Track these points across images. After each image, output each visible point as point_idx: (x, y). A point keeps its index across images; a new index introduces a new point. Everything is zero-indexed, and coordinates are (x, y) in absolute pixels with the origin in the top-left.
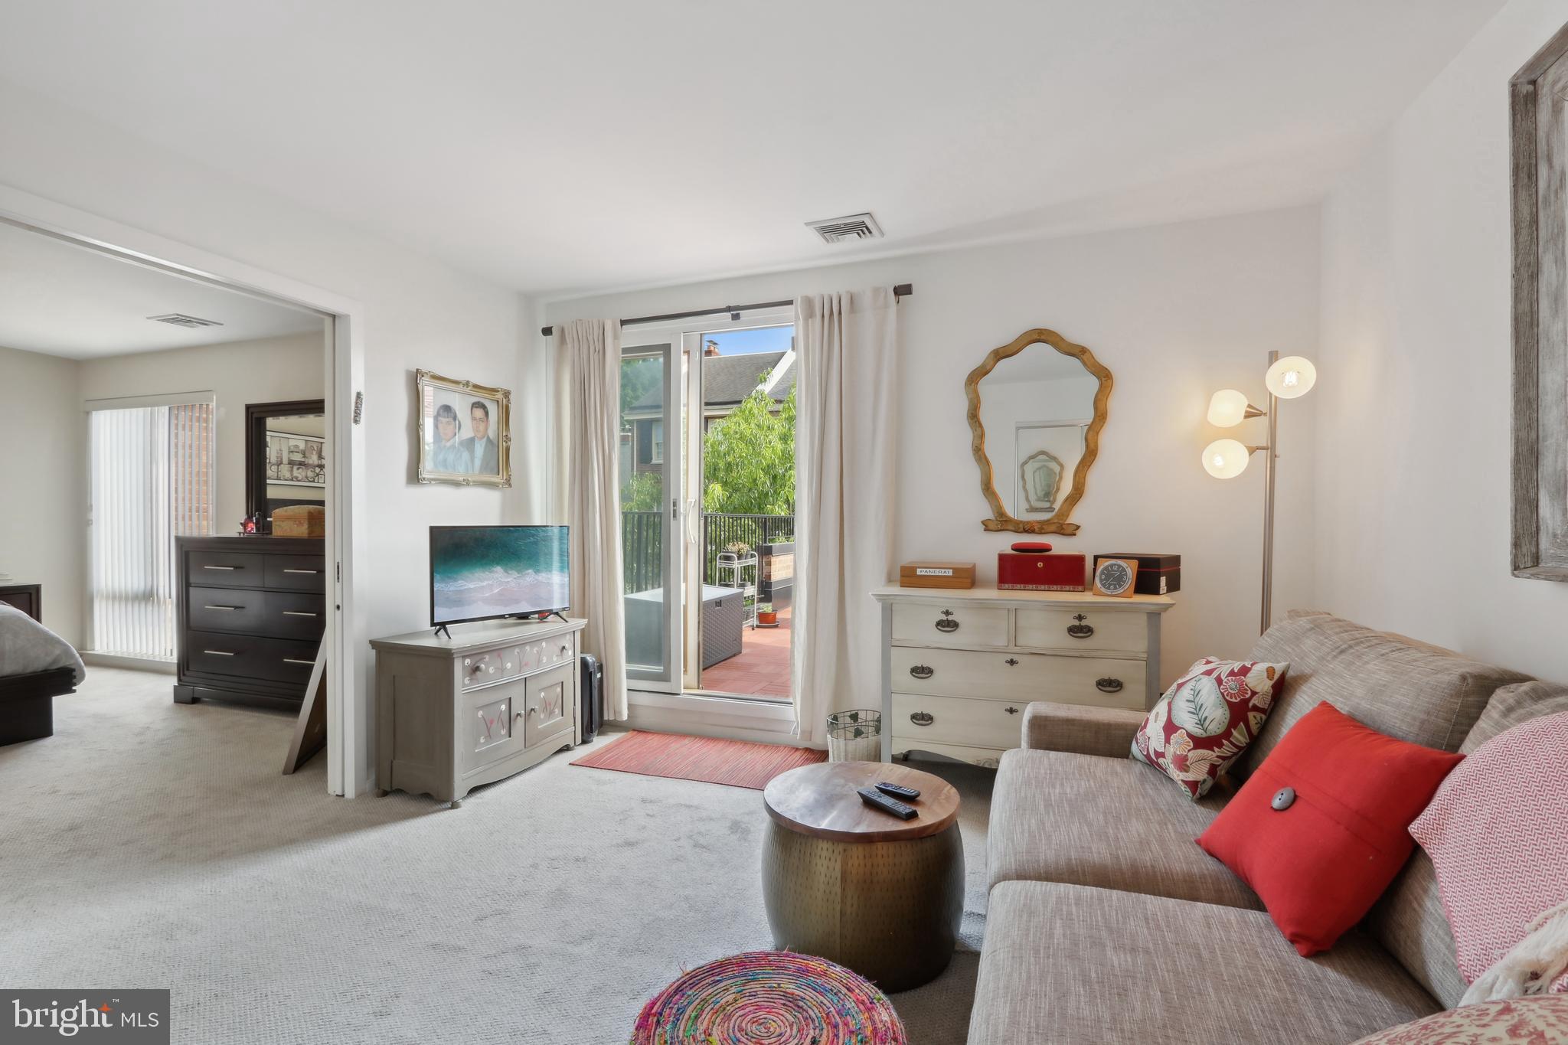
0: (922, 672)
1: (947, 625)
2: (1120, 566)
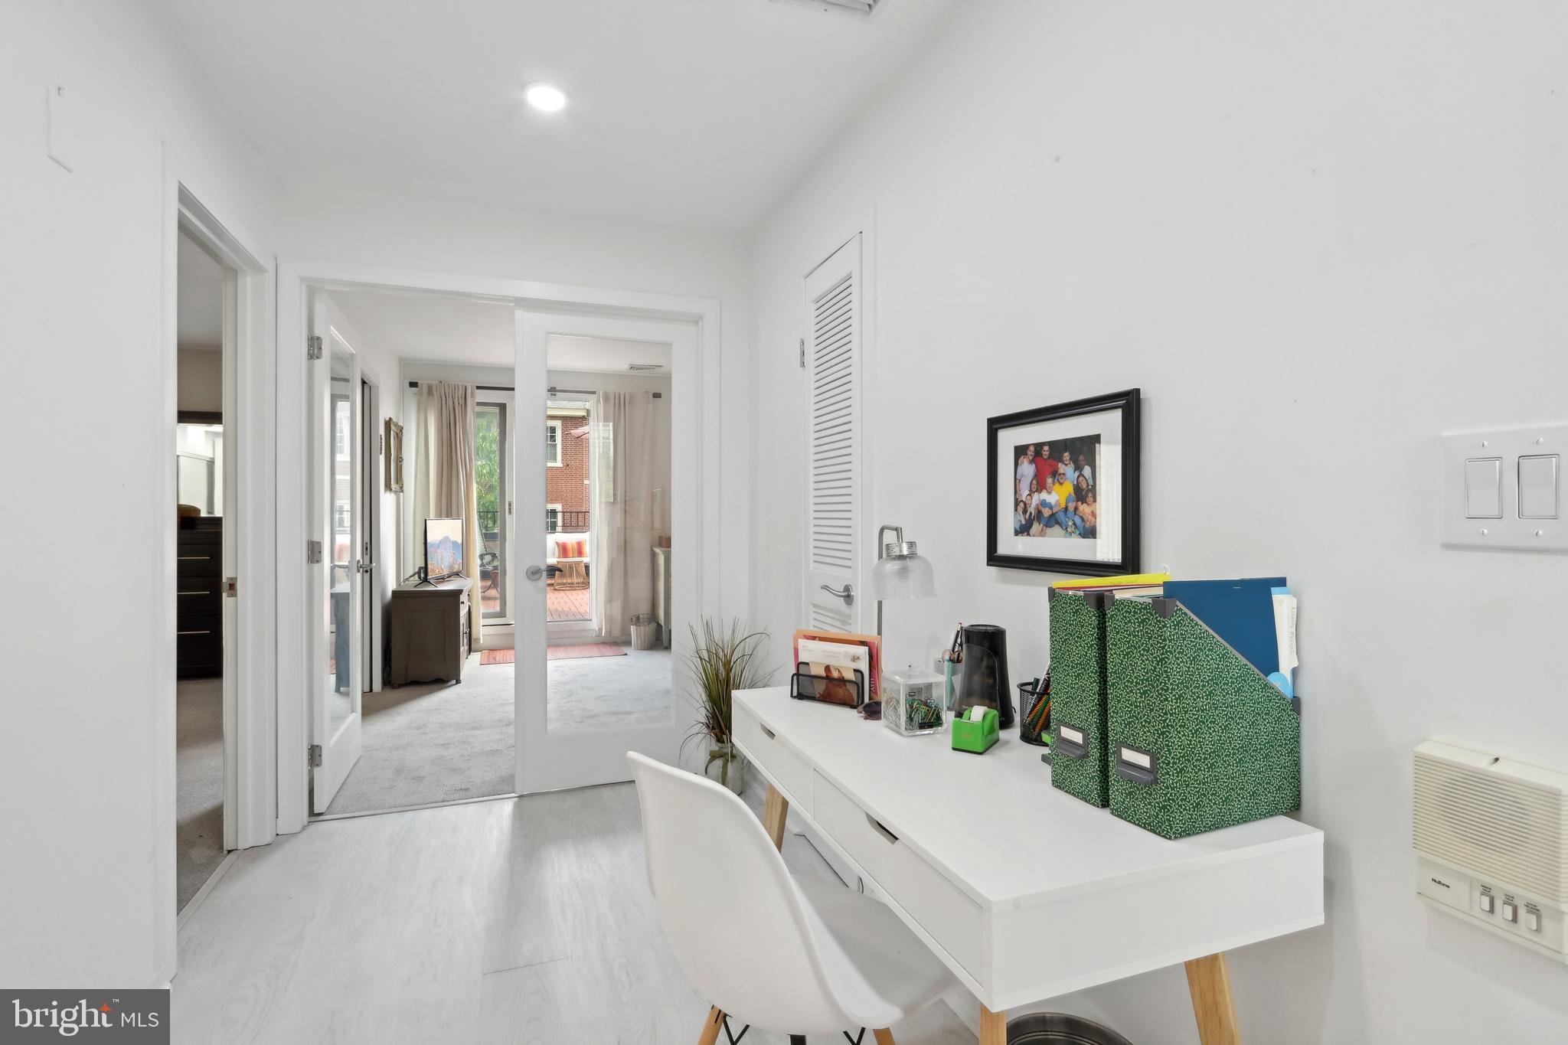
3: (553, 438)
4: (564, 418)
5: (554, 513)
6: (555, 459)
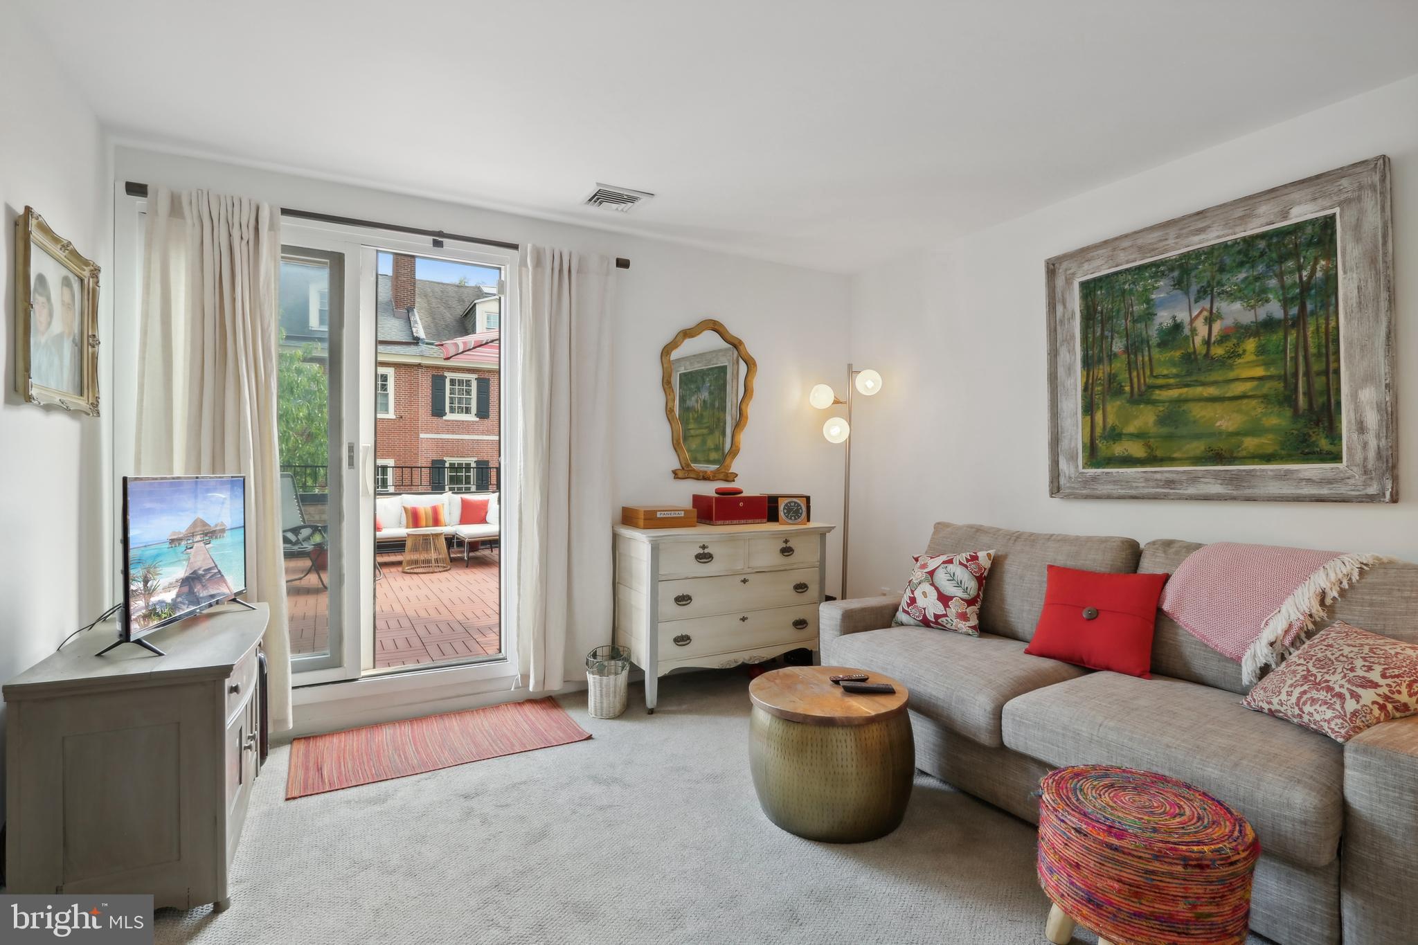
0: (683, 600)
1: (704, 557)
2: (795, 503)
3: (384, 387)
4: (397, 366)
5: (384, 468)
6: (387, 411)
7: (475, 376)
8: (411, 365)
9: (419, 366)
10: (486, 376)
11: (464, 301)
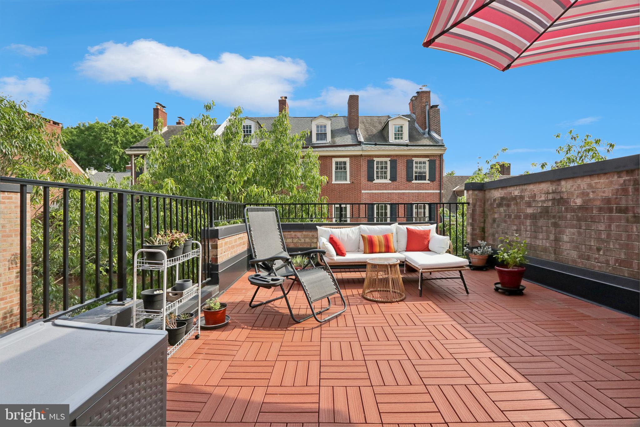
3: (345, 168)
4: (350, 157)
6: (346, 180)
7: (389, 159)
8: (357, 156)
9: (361, 156)
10: (395, 158)
11: (381, 123)
